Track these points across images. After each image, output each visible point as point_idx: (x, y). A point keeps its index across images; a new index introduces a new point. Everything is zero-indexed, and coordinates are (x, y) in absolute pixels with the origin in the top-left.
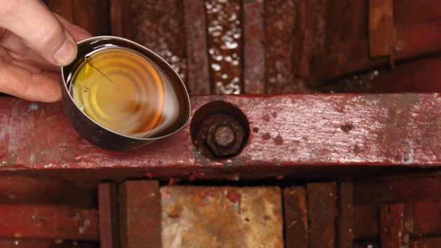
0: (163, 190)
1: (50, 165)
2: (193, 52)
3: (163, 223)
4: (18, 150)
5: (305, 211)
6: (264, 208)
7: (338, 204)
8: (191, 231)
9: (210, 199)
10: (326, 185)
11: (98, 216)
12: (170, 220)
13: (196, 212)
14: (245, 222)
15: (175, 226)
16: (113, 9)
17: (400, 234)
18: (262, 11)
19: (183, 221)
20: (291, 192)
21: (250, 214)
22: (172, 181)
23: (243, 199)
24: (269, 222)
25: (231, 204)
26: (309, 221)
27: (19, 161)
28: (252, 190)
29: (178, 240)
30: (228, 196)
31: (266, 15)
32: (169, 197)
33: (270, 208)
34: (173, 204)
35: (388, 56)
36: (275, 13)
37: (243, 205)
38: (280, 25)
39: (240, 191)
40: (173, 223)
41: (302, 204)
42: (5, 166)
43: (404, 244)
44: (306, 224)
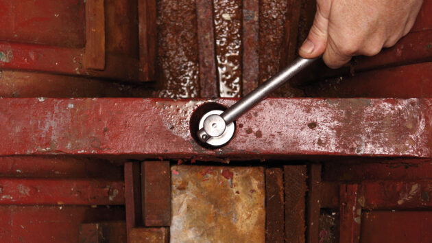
0: (173, 168)
1: (83, 151)
2: (204, 58)
3: (173, 194)
4: (58, 139)
5: (282, 187)
6: (250, 184)
7: (308, 182)
8: (194, 200)
9: (209, 176)
10: (299, 167)
11: (124, 186)
12: (178, 192)
13: (198, 186)
14: (236, 194)
15: (183, 195)
16: (140, 27)
17: (354, 208)
18: (257, 27)
19: (188, 193)
20: (271, 172)
21: (240, 188)
22: (180, 162)
23: (235, 176)
24: (254, 195)
25: (226, 180)
26: (285, 195)
27: (58, 148)
28: (242, 170)
29: (184, 207)
30: (223, 174)
31: (260, 30)
32: (178, 174)
33: (255, 184)
34: (181, 179)
35: (349, 67)
36: (267, 28)
37: (234, 181)
38: (271, 38)
39: (232, 170)
40: (181, 193)
41: (280, 181)
42: (49, 151)
43: (357, 216)
44: (282, 198)
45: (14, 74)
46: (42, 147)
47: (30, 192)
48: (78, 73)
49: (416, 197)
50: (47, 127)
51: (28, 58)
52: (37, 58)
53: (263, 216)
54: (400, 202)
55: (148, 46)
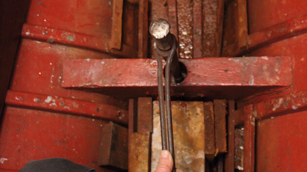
0: (154, 102)
1: (107, 85)
3: (154, 116)
4: (96, 79)
5: (212, 112)
6: (196, 110)
7: (227, 109)
9: (174, 106)
10: (222, 100)
11: (128, 113)
12: (157, 115)
14: (188, 116)
17: (251, 117)
20: (207, 104)
21: (190, 113)
22: (158, 98)
23: (188, 106)
24: (198, 116)
25: (182, 108)
26: (214, 116)
27: (95, 84)
28: (191, 103)
30: (181, 105)
31: (202, 39)
32: (157, 105)
33: (199, 110)
34: (158, 108)
35: (245, 47)
36: (206, 39)
37: (187, 109)
38: (208, 43)
39: (186, 103)
41: (211, 109)
42: (90, 86)
43: (252, 121)
44: (213, 117)
45: (75, 49)
46: (87, 83)
47: (79, 107)
48: (107, 51)
49: (282, 105)
50: (90, 73)
51: (83, 40)
52: (87, 41)
53: (203, 128)
54: (274, 109)
55: (143, 44)
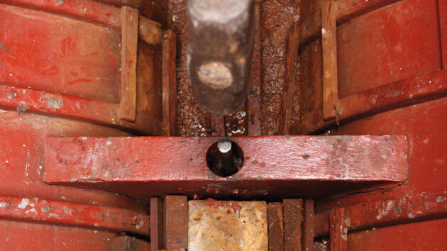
0: (190, 203)
1: (117, 179)
2: (215, 124)
3: (190, 224)
4: (98, 169)
5: (281, 218)
6: (254, 214)
7: (304, 213)
8: (208, 228)
9: (221, 208)
10: (295, 200)
11: (149, 219)
12: (195, 222)
13: (211, 217)
14: (243, 223)
15: (198, 225)
16: (164, 94)
17: (341, 227)
18: (260, 99)
19: (203, 223)
20: (272, 206)
21: (246, 219)
22: (195, 196)
23: (242, 209)
24: (259, 224)
26: (284, 224)
27: (97, 177)
28: (248, 203)
29: (200, 235)
30: (232, 206)
31: (262, 102)
32: (195, 208)
33: (259, 214)
34: (197, 212)
35: (334, 118)
36: (268, 101)
37: (241, 213)
38: (271, 108)
39: (240, 203)
40: (197, 223)
41: (280, 213)
42: (89, 179)
43: (344, 234)
44: (282, 227)
45: (64, 121)
46: (84, 175)
47: (73, 213)
48: (114, 123)
49: (392, 211)
50: (89, 159)
51: (75, 107)
52: (81, 107)
53: (266, 242)
54: (379, 217)
55: (170, 110)
